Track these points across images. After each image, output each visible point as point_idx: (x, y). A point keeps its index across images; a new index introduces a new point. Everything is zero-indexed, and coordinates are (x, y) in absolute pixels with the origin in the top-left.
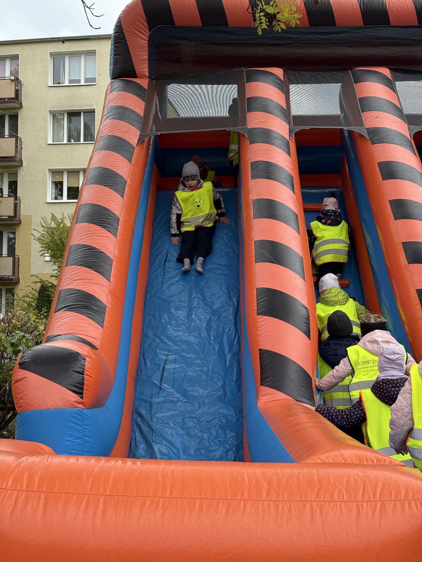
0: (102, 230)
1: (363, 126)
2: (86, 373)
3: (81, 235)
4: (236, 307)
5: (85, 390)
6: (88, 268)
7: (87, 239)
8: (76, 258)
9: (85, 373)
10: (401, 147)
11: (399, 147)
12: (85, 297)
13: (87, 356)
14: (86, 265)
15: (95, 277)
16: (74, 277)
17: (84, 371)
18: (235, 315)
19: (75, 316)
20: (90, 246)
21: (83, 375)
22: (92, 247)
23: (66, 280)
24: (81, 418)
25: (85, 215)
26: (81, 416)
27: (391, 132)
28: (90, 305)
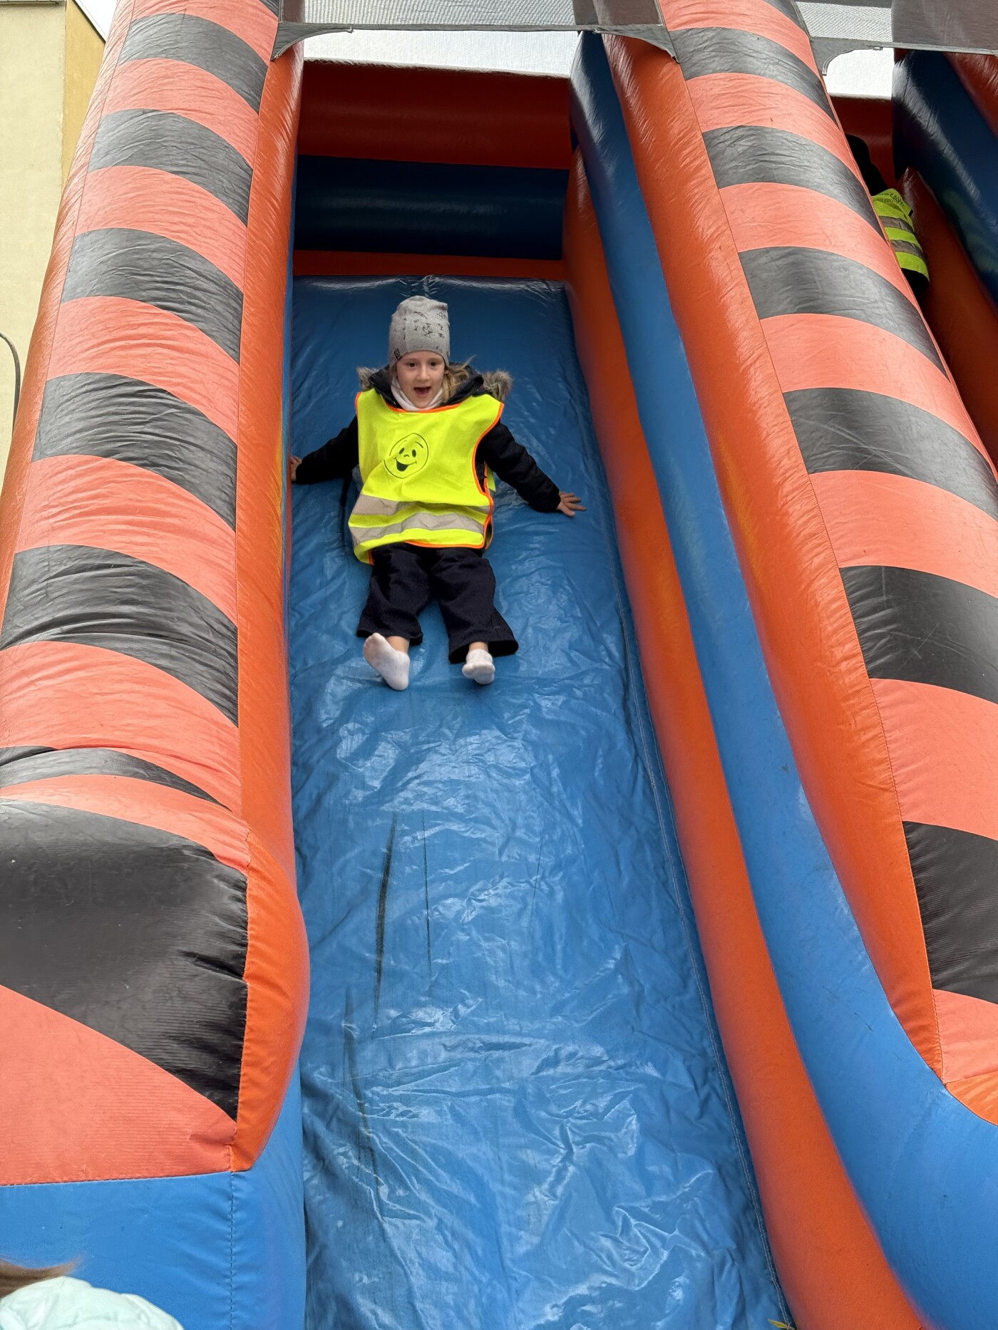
0: (181, 326)
2: (251, 964)
3: (95, 342)
4: (623, 666)
5: (248, 1064)
6: (143, 466)
7: (122, 357)
8: (81, 425)
9: (248, 968)
12: (145, 582)
13: (248, 867)
14: (131, 455)
15: (173, 505)
16: (82, 499)
17: (242, 957)
18: (622, 693)
19: (111, 663)
20: (142, 383)
21: (240, 976)
22: (149, 385)
23: (45, 514)
24: (224, 1228)
25: (104, 268)
26: (224, 1217)
28: (166, 618)
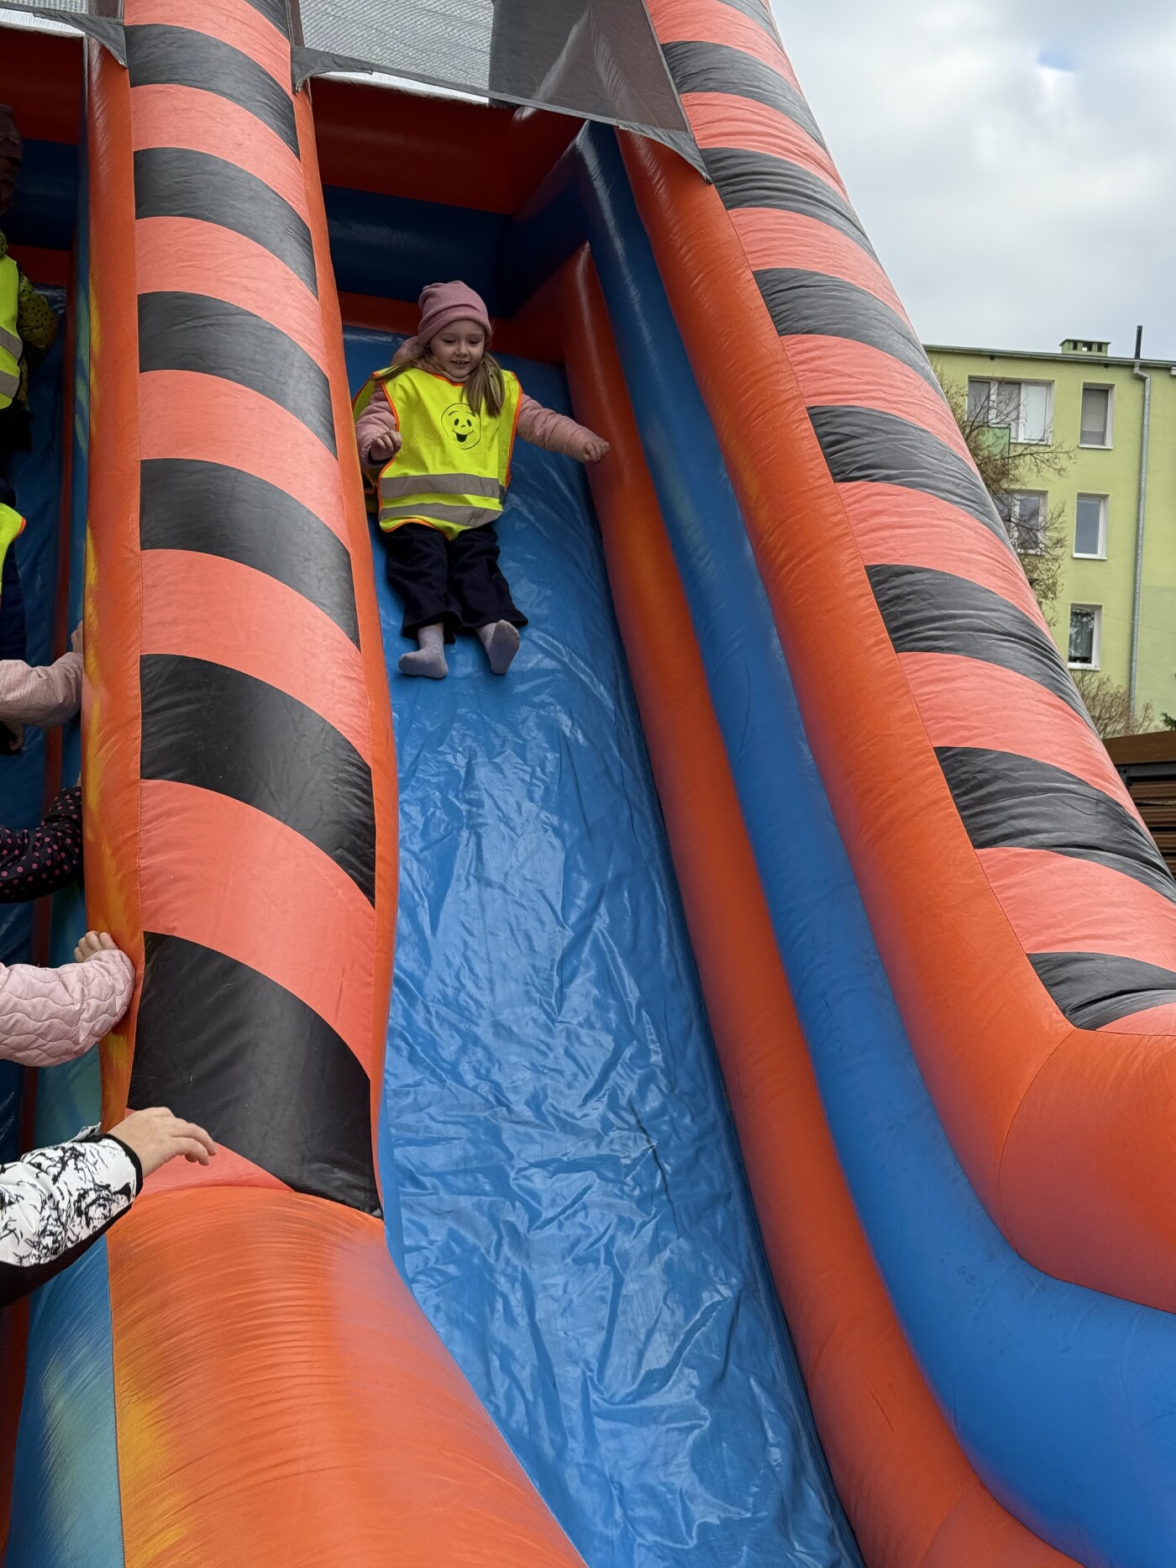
1: (115, 15)
10: (238, 107)
11: (230, 106)
27: (212, 50)
